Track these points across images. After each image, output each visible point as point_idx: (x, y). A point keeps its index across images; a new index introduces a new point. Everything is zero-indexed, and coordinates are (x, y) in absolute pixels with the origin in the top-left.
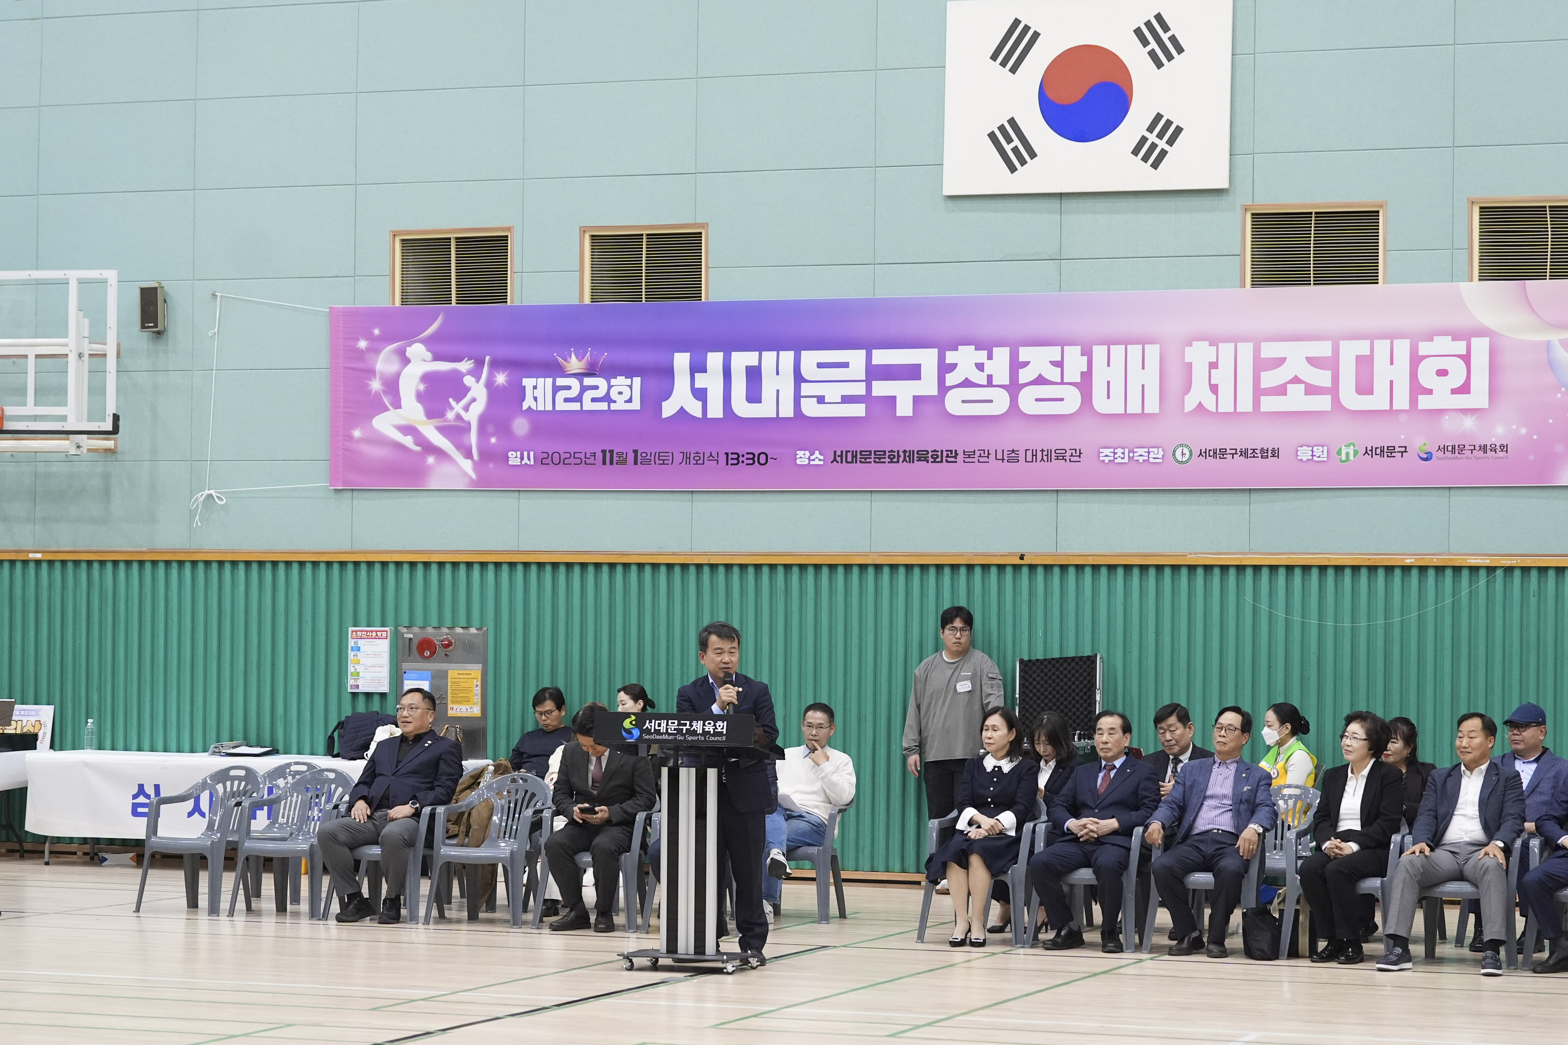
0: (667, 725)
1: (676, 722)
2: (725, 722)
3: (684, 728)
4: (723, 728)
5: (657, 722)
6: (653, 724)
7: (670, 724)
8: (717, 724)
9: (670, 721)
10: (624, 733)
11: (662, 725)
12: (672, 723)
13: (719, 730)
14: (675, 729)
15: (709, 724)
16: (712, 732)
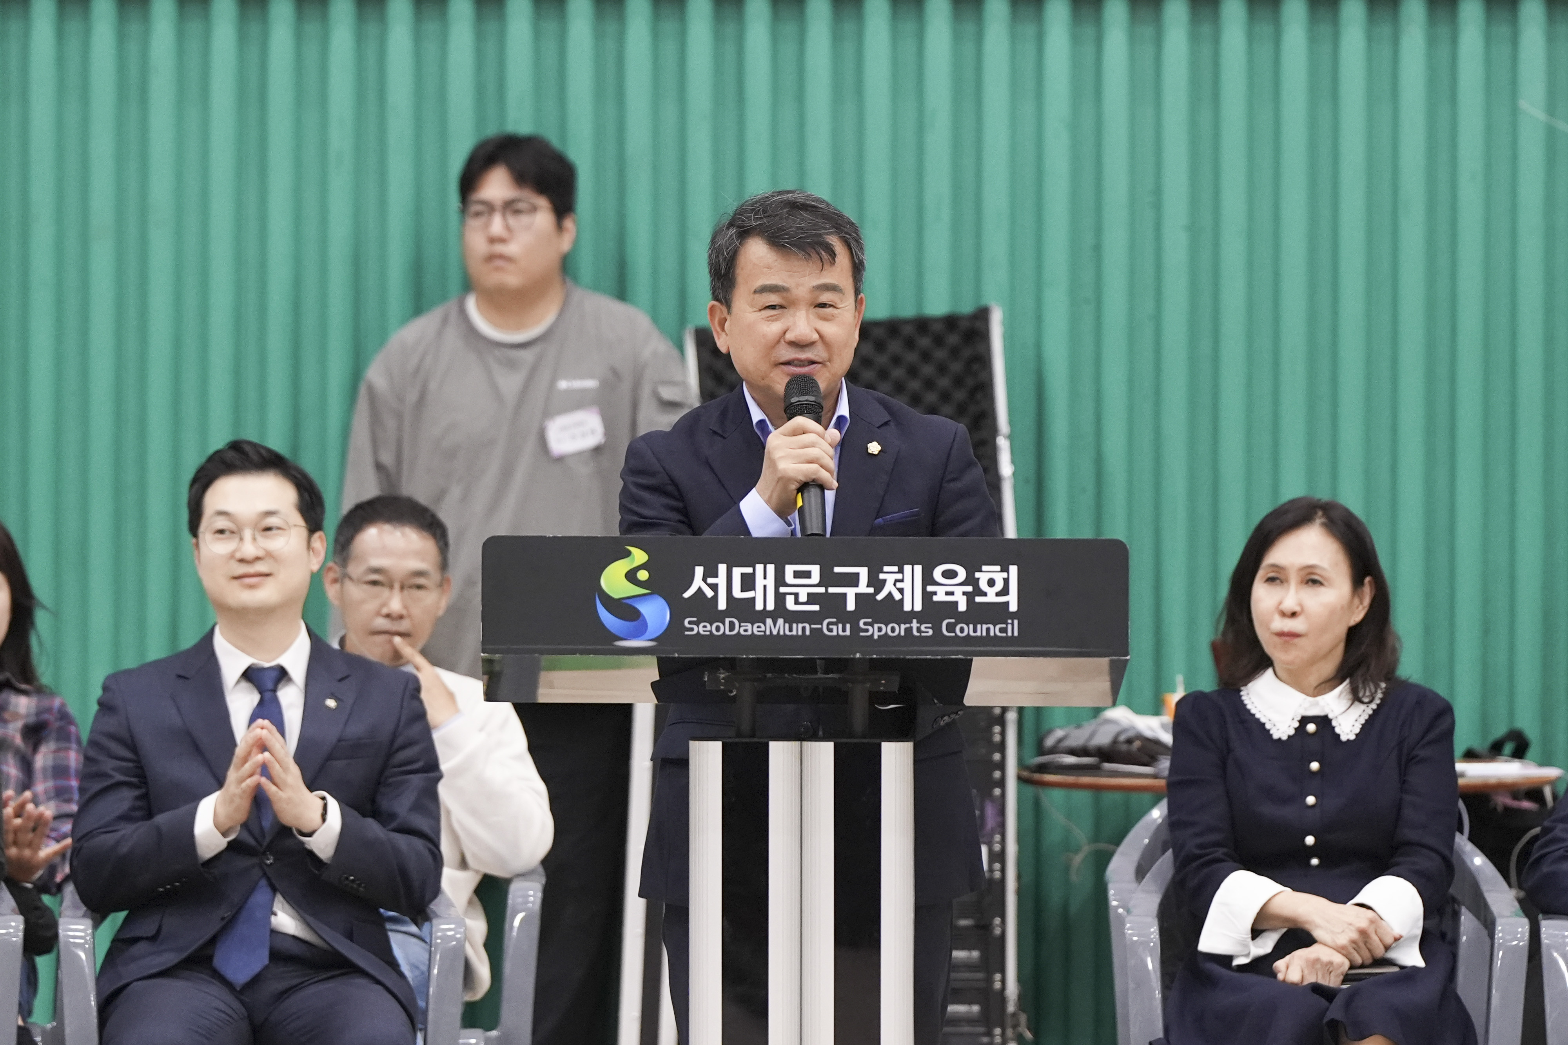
0: (780, 580)
1: (815, 570)
2: (1013, 569)
3: (851, 593)
4: (1005, 591)
5: (737, 572)
6: (721, 580)
7: (789, 578)
8: (983, 578)
9: (790, 569)
10: (606, 617)
11: (759, 582)
12: (797, 575)
13: (991, 597)
14: (812, 599)
15: (949, 574)
16: (962, 607)
